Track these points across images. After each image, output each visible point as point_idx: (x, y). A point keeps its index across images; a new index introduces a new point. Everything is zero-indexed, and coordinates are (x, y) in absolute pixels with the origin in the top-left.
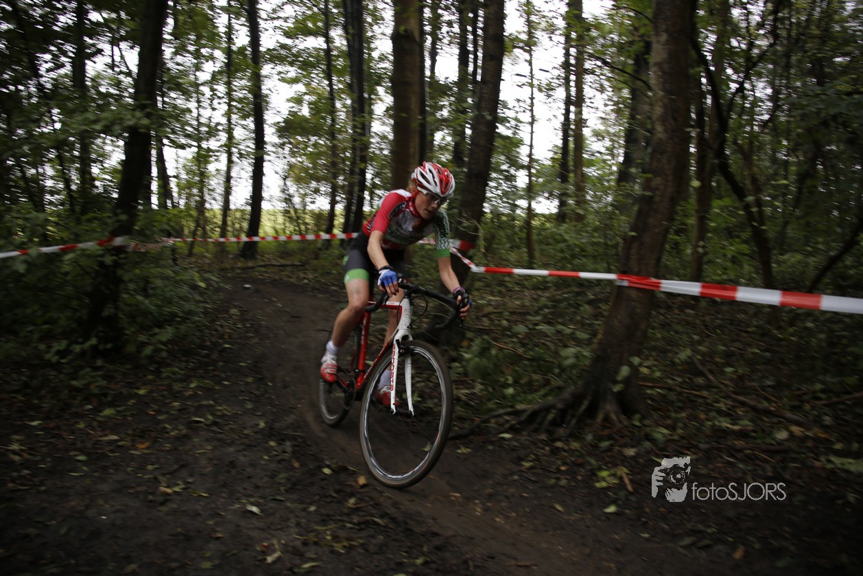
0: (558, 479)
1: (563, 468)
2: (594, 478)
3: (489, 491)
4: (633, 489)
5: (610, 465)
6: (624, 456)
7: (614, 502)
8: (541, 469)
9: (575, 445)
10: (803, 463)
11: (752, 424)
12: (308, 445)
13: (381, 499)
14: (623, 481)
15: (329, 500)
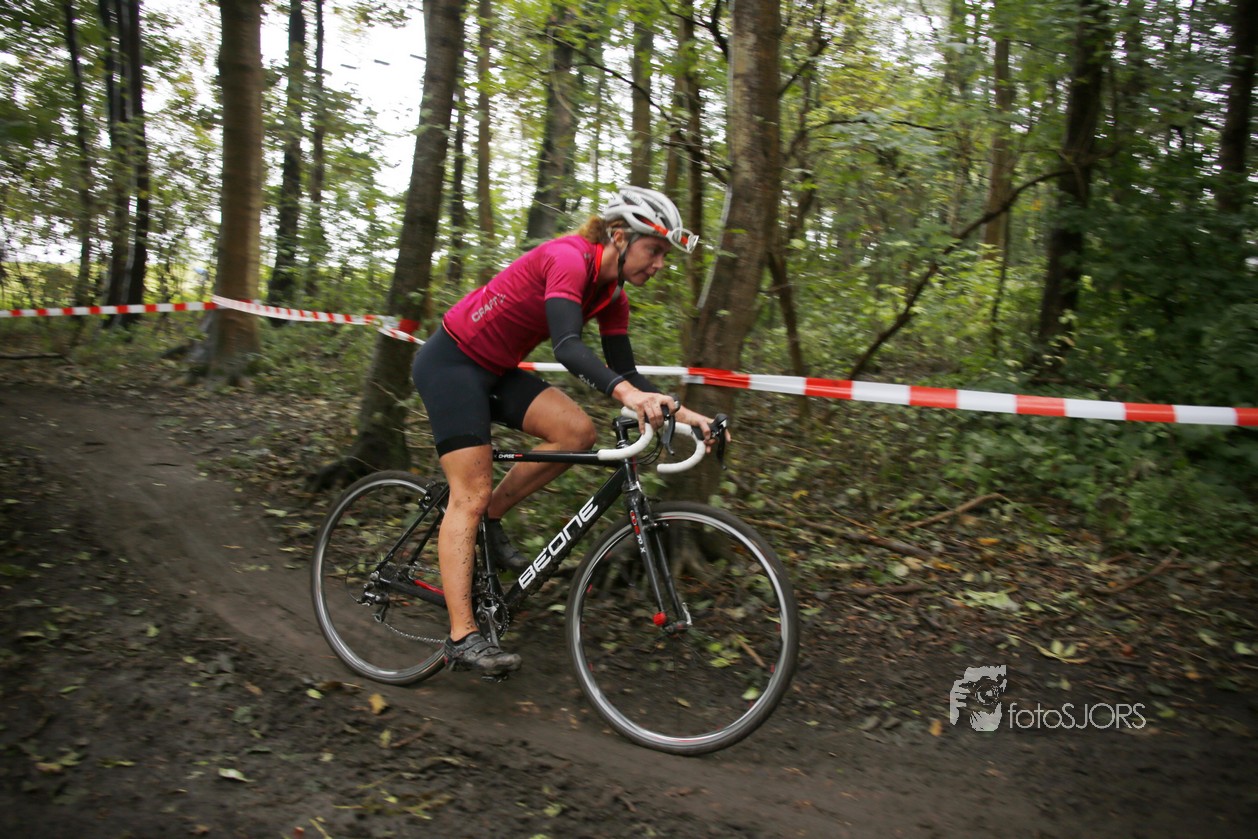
0: (658, 662)
1: (660, 646)
2: (704, 654)
4: (764, 661)
5: (716, 634)
6: (731, 619)
7: (748, 686)
8: (631, 650)
10: (942, 603)
11: (864, 560)
12: (252, 656)
13: (427, 727)
14: (747, 655)
15: (346, 740)
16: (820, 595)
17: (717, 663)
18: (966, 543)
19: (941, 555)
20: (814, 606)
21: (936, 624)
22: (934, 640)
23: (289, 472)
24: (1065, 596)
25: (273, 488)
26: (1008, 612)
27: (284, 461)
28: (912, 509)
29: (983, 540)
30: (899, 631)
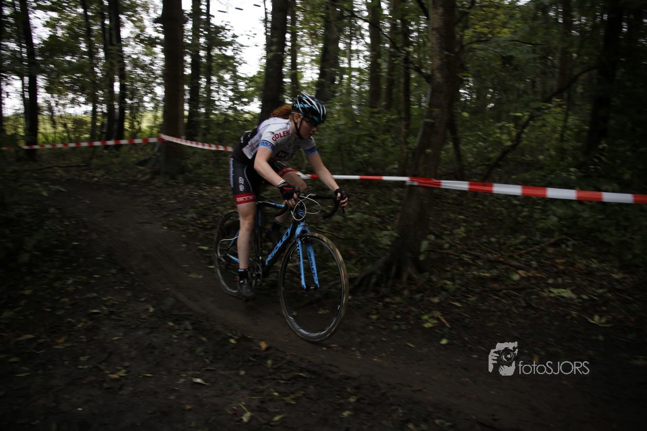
0: (397, 325)
1: (398, 317)
2: (420, 321)
3: (358, 340)
4: (450, 325)
5: (426, 311)
6: (433, 303)
7: (443, 337)
8: (384, 319)
9: (398, 299)
10: (537, 295)
11: (497, 272)
12: (200, 322)
13: (289, 358)
14: (442, 321)
15: (251, 364)
16: (477, 290)
17: (427, 325)
18: (549, 262)
19: (536, 269)
20: (473, 296)
21: (534, 305)
22: (534, 314)
23: (208, 227)
24: (601, 291)
25: (201, 235)
26: (571, 299)
27: (205, 221)
28: (521, 244)
29: (558, 261)
30: (517, 309)
